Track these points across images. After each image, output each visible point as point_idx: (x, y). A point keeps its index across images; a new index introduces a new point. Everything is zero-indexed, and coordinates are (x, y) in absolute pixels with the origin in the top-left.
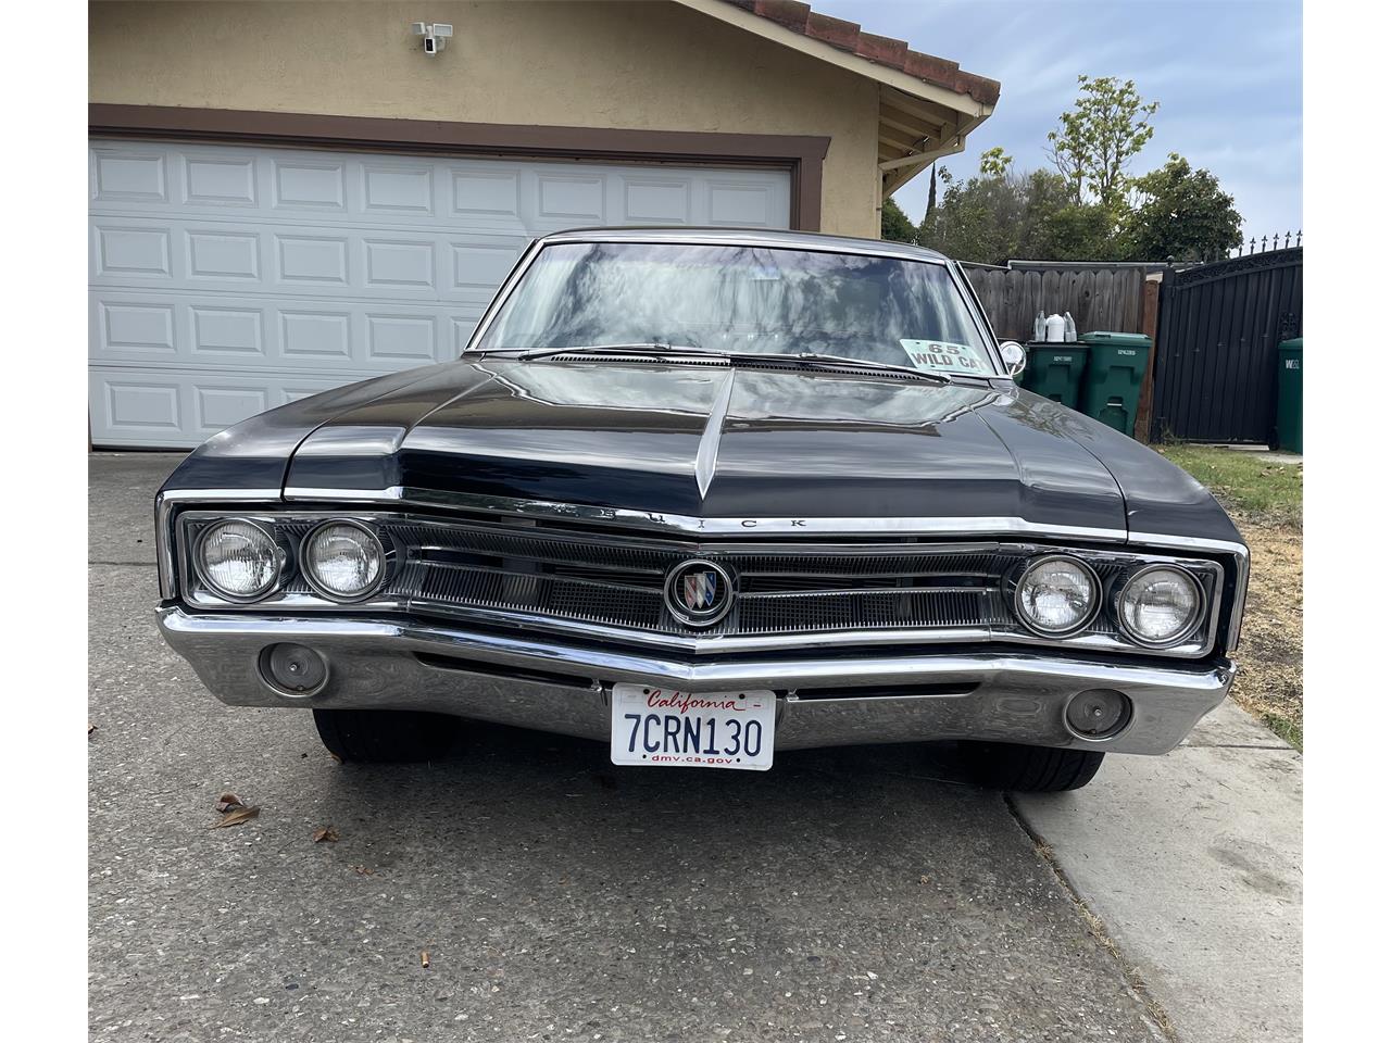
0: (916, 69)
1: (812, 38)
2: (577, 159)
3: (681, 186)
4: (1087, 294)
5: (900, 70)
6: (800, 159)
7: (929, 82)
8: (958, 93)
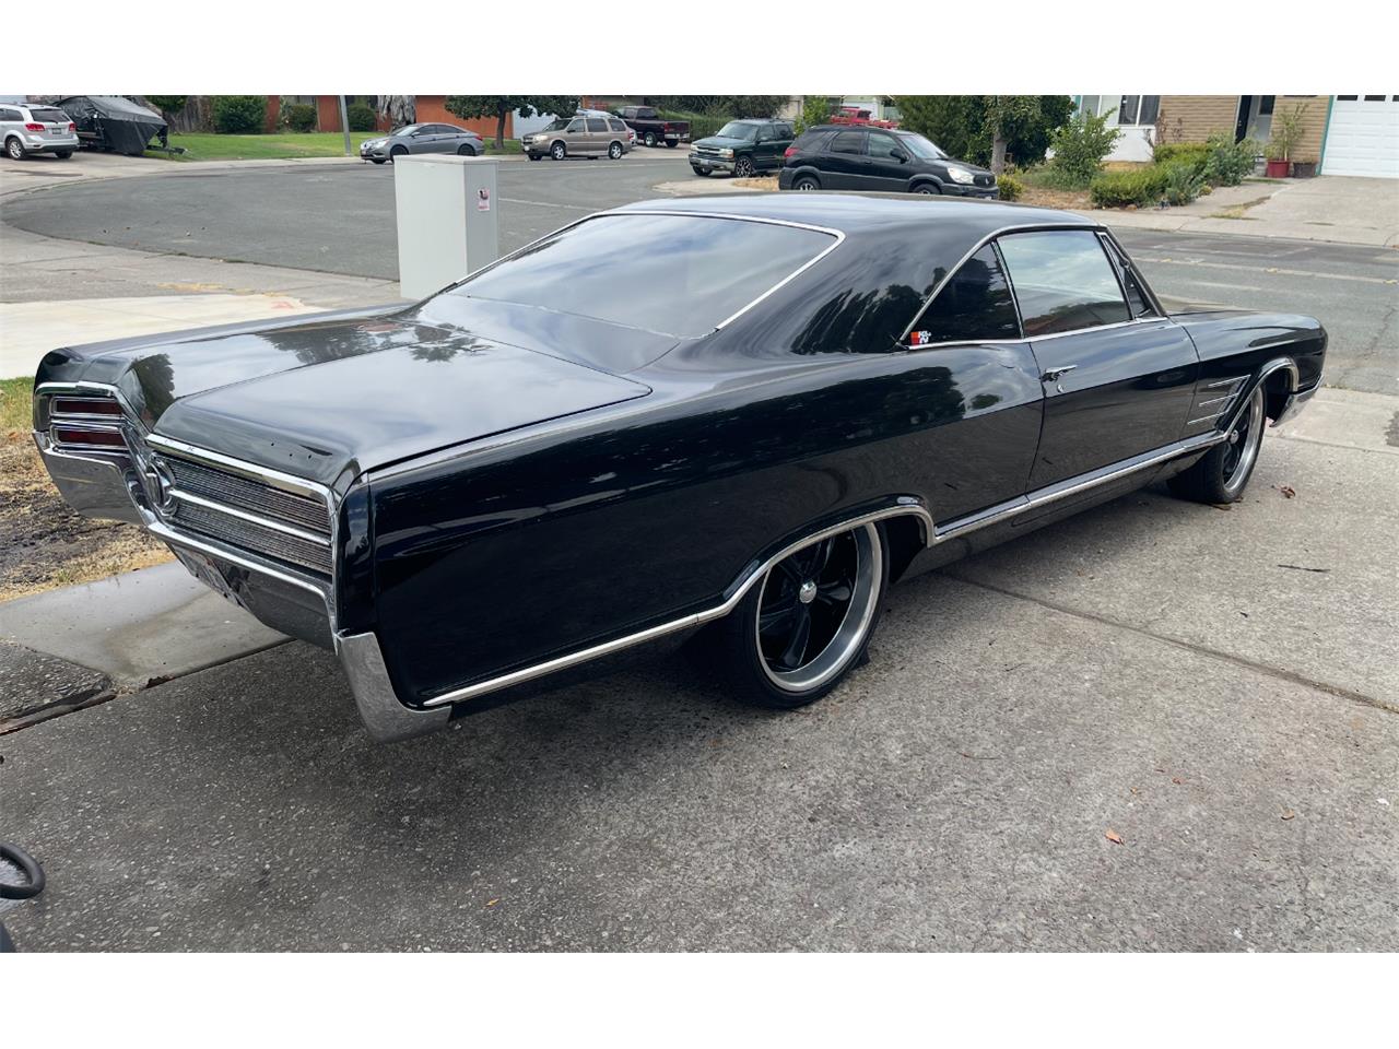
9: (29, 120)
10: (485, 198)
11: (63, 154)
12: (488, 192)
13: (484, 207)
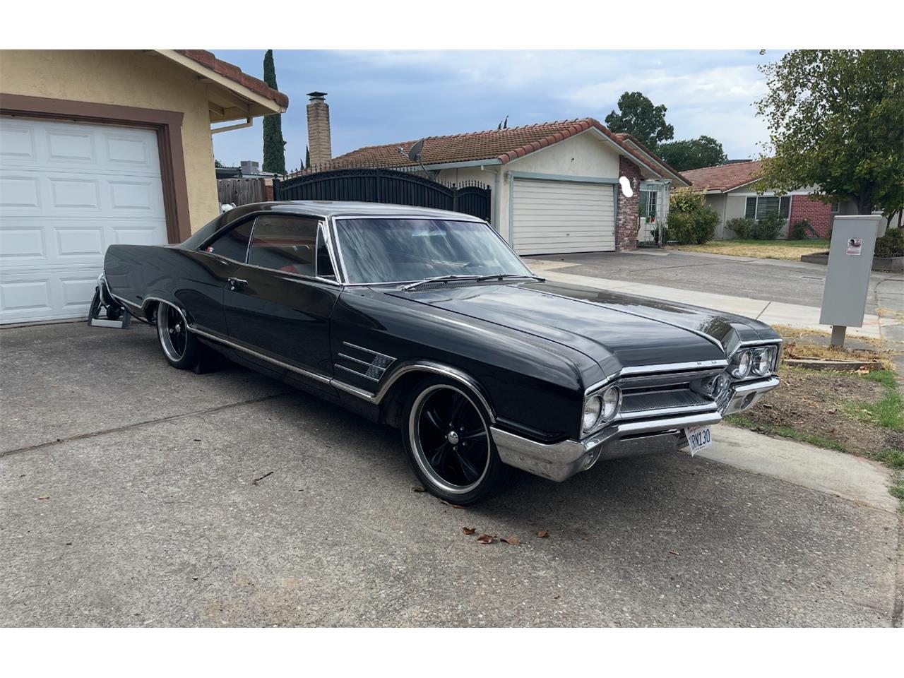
0: (247, 83)
1: (189, 58)
2: (13, 116)
3: (87, 137)
4: (236, 193)
5: (239, 82)
6: (167, 125)
7: (254, 91)
8: (269, 99)
10: (857, 246)
12: (861, 241)
13: (853, 252)
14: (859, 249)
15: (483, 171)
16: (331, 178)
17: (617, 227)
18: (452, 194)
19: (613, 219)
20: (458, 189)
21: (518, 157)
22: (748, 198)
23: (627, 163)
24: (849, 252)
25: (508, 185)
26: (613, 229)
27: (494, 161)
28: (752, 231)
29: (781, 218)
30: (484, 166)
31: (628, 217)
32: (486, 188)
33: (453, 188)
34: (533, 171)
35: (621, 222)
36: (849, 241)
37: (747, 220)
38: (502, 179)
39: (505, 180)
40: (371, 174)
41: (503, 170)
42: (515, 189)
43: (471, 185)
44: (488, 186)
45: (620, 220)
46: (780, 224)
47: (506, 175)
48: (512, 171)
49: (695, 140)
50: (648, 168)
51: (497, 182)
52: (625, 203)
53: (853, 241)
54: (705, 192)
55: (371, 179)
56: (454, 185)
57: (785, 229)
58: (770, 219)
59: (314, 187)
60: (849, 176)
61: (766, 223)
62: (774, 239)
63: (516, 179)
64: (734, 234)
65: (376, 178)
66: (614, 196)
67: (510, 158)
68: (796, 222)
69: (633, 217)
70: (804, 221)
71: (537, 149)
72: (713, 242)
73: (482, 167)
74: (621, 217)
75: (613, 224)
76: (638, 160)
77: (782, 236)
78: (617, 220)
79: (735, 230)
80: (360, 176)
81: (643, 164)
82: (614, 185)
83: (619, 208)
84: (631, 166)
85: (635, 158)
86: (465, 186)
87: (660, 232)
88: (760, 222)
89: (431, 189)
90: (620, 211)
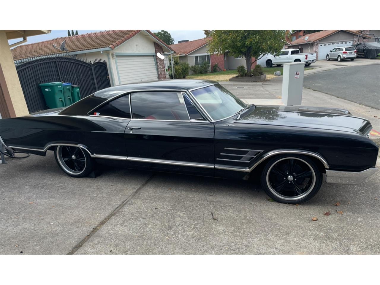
9: (344, 51)
10: (298, 75)
11: (352, 59)
12: (299, 73)
13: (297, 77)
14: (299, 76)
15: (102, 54)
16: (34, 64)
17: (159, 75)
18: (91, 66)
19: (156, 71)
20: (93, 63)
21: (118, 46)
22: (195, 57)
23: (157, 45)
24: (295, 77)
25: (114, 60)
26: (157, 75)
27: (107, 49)
28: (199, 70)
29: (208, 64)
30: (102, 51)
31: (162, 70)
32: (104, 62)
33: (90, 63)
34: (122, 52)
35: (160, 72)
36: (295, 73)
37: (197, 66)
38: (111, 57)
39: (113, 58)
40: (53, 60)
41: (111, 52)
42: (117, 61)
43: (98, 61)
44: (105, 61)
45: (159, 71)
46: (208, 66)
47: (113, 55)
48: (115, 53)
49: (159, 32)
50: (166, 47)
51: (109, 58)
52: (160, 63)
53: (296, 73)
54: (179, 55)
55: (53, 63)
56: (90, 61)
57: (210, 69)
58: (205, 65)
59: (27, 69)
60: (244, 45)
61: (203, 66)
62: (207, 73)
63: (117, 56)
64: (193, 72)
65: (55, 62)
66: (155, 61)
67: (115, 47)
68: (213, 65)
69: (163, 69)
70: (216, 65)
71: (124, 41)
72: (188, 77)
73: (101, 52)
74: (159, 70)
75: (156, 73)
76: (162, 44)
77: (210, 71)
78: (158, 71)
79: (193, 71)
80: (48, 61)
81: (164, 45)
82: (153, 56)
83: (158, 66)
84: (159, 46)
85: (161, 43)
86: (95, 62)
87: (173, 75)
88: (201, 66)
89: (81, 64)
90: (159, 67)
